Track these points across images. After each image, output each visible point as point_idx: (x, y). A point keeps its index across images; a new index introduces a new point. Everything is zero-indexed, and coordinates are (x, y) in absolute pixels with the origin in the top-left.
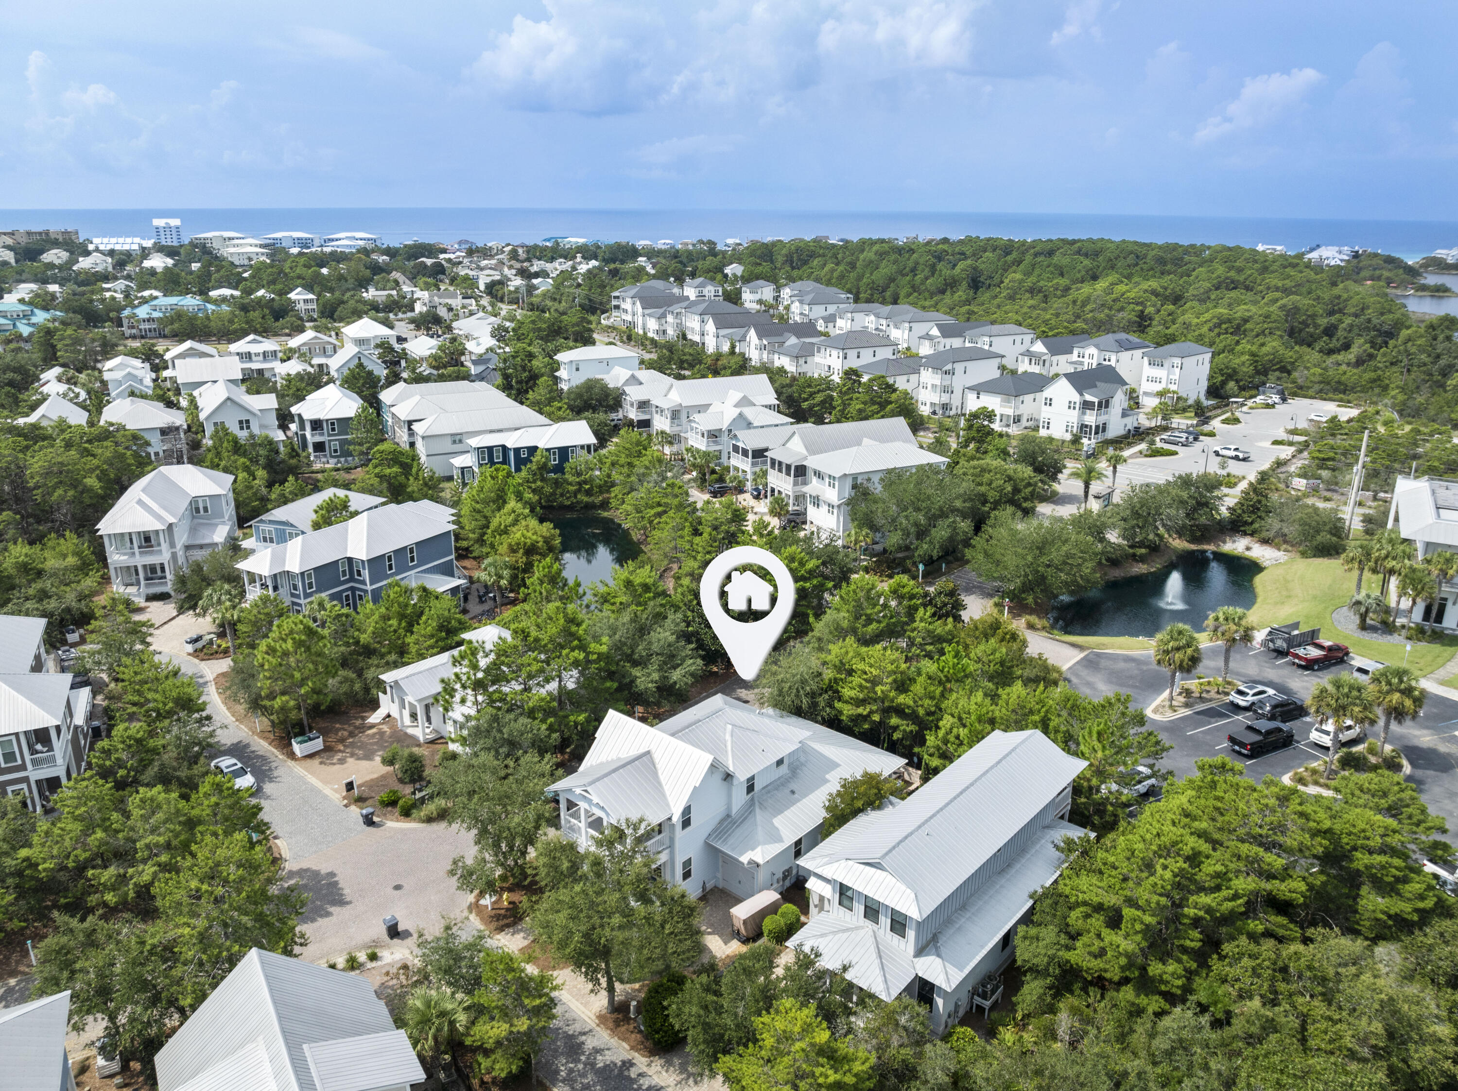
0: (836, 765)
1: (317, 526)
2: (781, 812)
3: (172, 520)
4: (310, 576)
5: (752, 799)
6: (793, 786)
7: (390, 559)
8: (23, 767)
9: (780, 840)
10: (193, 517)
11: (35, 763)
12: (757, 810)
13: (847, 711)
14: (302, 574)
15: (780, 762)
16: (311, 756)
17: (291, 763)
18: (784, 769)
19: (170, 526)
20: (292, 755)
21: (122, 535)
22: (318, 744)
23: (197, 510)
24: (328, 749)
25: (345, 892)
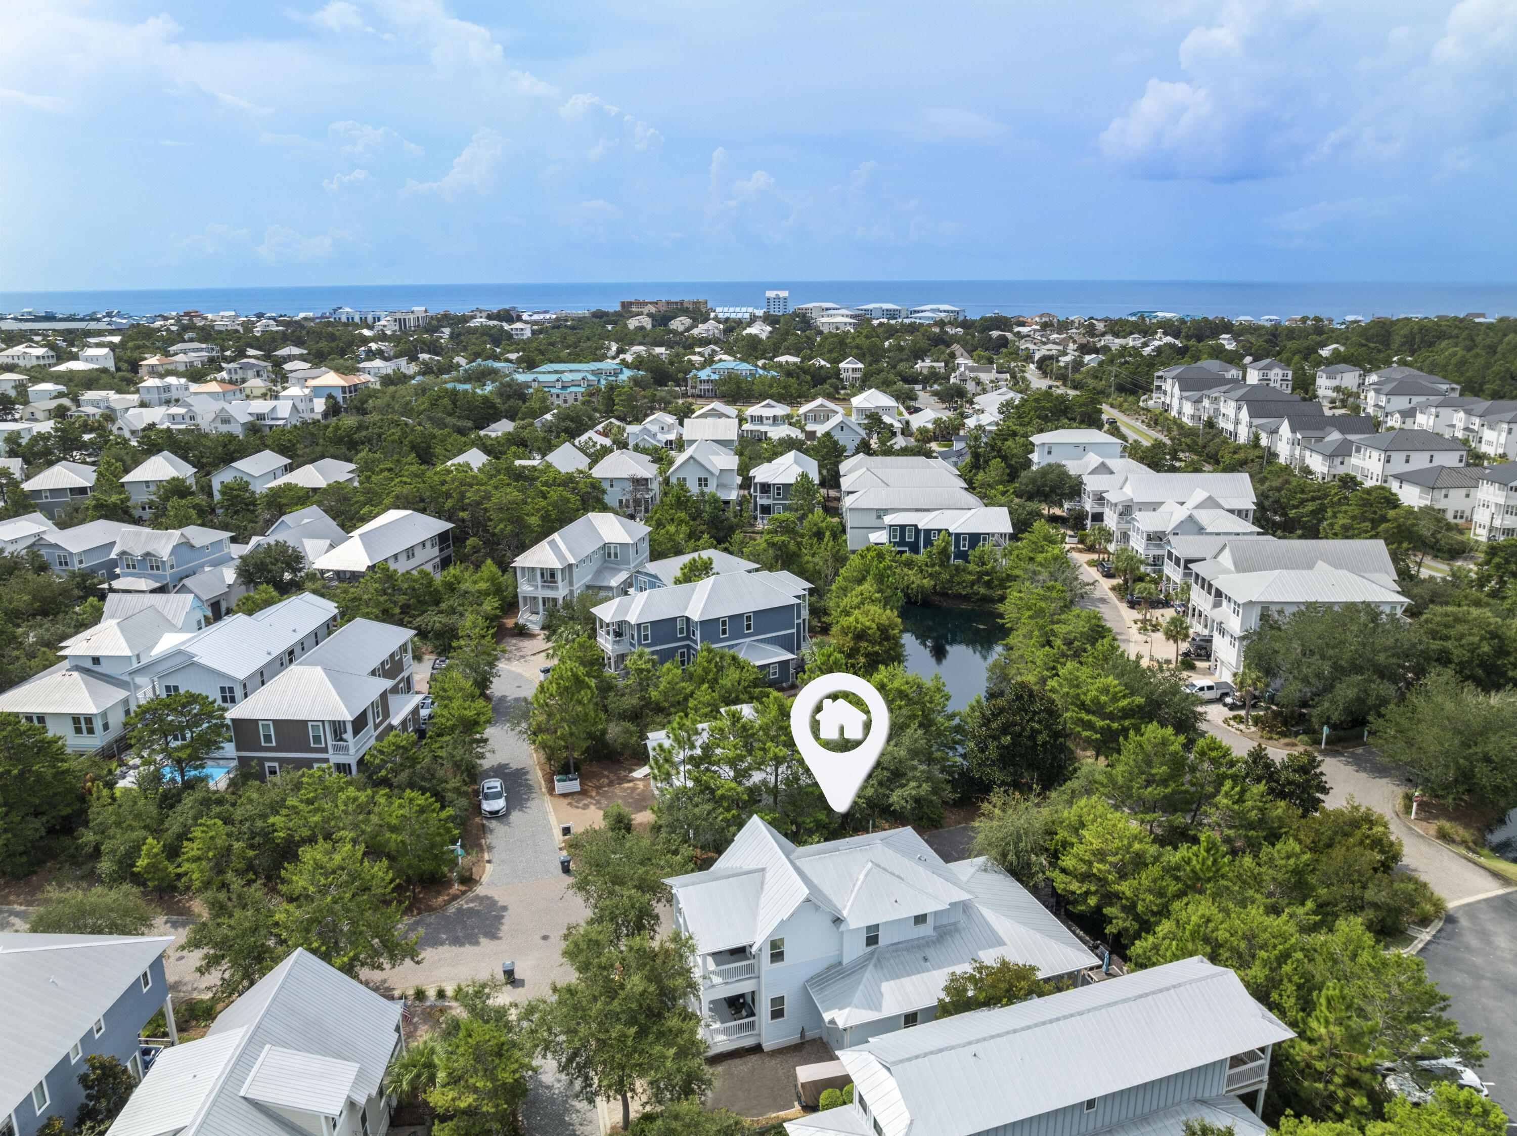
0: (1001, 943)
1: (677, 582)
2: (897, 976)
3: (572, 561)
4: (646, 628)
5: (872, 953)
6: (930, 952)
7: (724, 623)
8: (325, 750)
9: (878, 1008)
10: (605, 561)
11: (336, 748)
12: (871, 967)
13: (1061, 882)
14: (639, 625)
15: (920, 919)
16: (565, 795)
17: (547, 798)
18: (925, 930)
19: (570, 566)
20: (551, 790)
21: (533, 569)
22: (574, 785)
23: (609, 555)
24: (583, 793)
25: (504, 928)
